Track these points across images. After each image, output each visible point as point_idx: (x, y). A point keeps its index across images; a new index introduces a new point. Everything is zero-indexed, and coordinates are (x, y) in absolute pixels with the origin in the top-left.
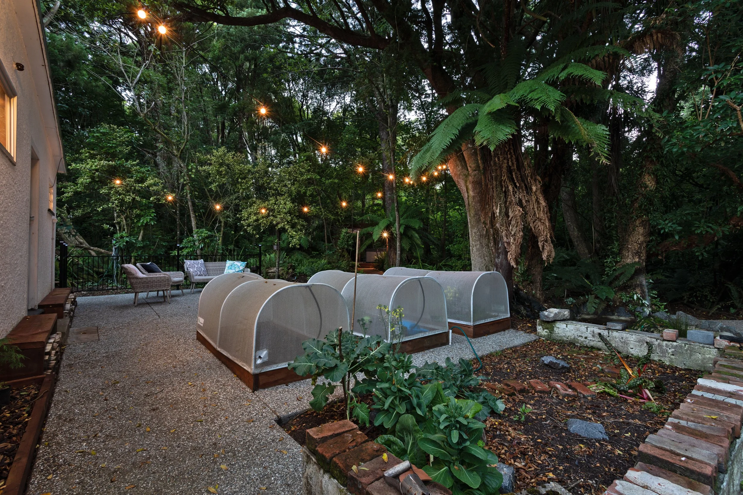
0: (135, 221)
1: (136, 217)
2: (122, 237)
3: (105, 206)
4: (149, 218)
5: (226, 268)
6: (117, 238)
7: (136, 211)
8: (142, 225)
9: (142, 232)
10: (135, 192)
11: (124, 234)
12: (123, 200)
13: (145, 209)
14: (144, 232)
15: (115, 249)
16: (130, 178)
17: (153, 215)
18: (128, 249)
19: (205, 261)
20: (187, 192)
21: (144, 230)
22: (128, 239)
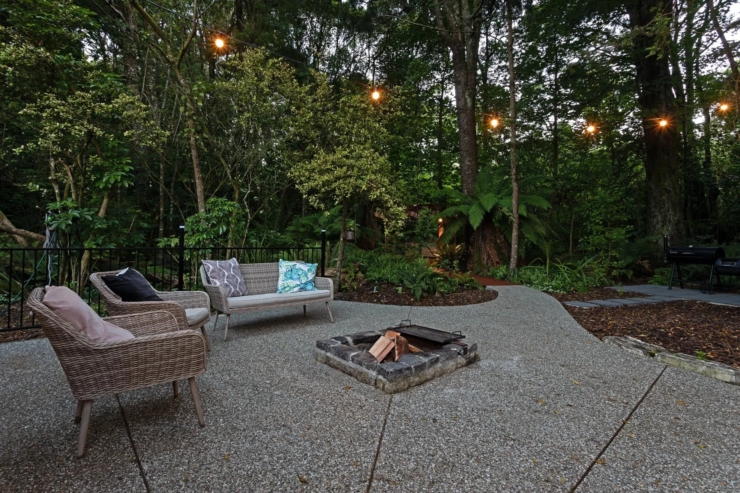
0: (93, 178)
1: (93, 172)
2: (65, 209)
3: (31, 145)
4: (120, 173)
5: (281, 277)
6: (56, 211)
7: (95, 160)
8: (105, 188)
9: (105, 201)
10: (94, 119)
11: (69, 203)
12: (66, 132)
13: (112, 157)
14: (108, 202)
15: (51, 232)
16: (83, 90)
17: (127, 169)
18: (77, 232)
19: (242, 261)
20: (189, 132)
21: (110, 197)
22: (76, 214)
